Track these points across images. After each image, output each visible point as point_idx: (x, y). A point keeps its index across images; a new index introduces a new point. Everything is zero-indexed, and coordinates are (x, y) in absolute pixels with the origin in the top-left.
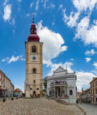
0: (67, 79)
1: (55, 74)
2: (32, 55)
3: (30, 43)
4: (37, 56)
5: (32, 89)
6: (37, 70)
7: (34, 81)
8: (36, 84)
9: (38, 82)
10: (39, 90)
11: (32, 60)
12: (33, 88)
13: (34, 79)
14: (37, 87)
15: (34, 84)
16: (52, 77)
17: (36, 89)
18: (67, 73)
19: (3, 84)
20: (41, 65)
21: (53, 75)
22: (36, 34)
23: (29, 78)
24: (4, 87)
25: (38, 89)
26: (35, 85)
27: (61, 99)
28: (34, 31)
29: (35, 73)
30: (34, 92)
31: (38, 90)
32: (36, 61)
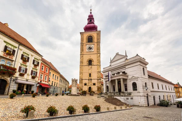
0: (127, 67)
1: (112, 64)
2: (87, 46)
3: (86, 33)
4: (93, 45)
5: (87, 84)
6: (93, 61)
7: (90, 74)
8: (92, 77)
9: (95, 76)
10: (96, 85)
11: (87, 51)
12: (89, 83)
13: (90, 72)
14: (93, 81)
15: (90, 78)
16: (108, 68)
17: (93, 85)
18: (127, 59)
19: (47, 78)
20: (99, 54)
21: (110, 66)
22: (94, 23)
23: (84, 71)
24: (47, 82)
25: (94, 84)
26: (91, 80)
27: (115, 97)
28: (91, 21)
29: (91, 65)
30: (90, 88)
31: (94, 86)
32: (93, 51)
